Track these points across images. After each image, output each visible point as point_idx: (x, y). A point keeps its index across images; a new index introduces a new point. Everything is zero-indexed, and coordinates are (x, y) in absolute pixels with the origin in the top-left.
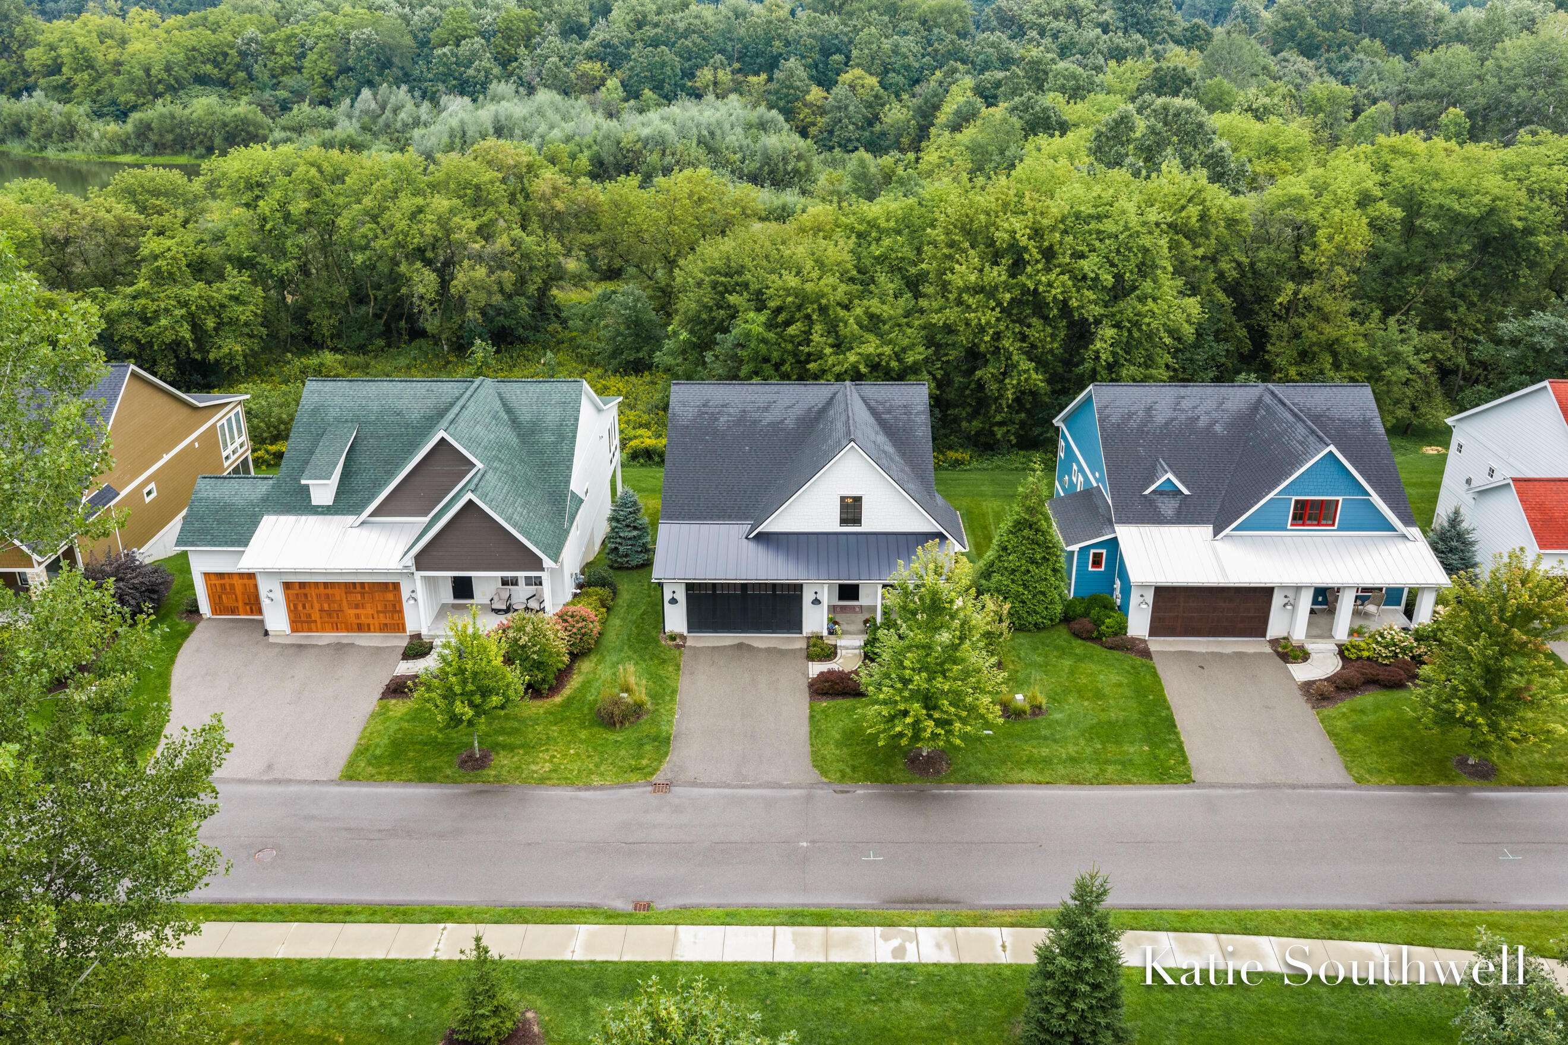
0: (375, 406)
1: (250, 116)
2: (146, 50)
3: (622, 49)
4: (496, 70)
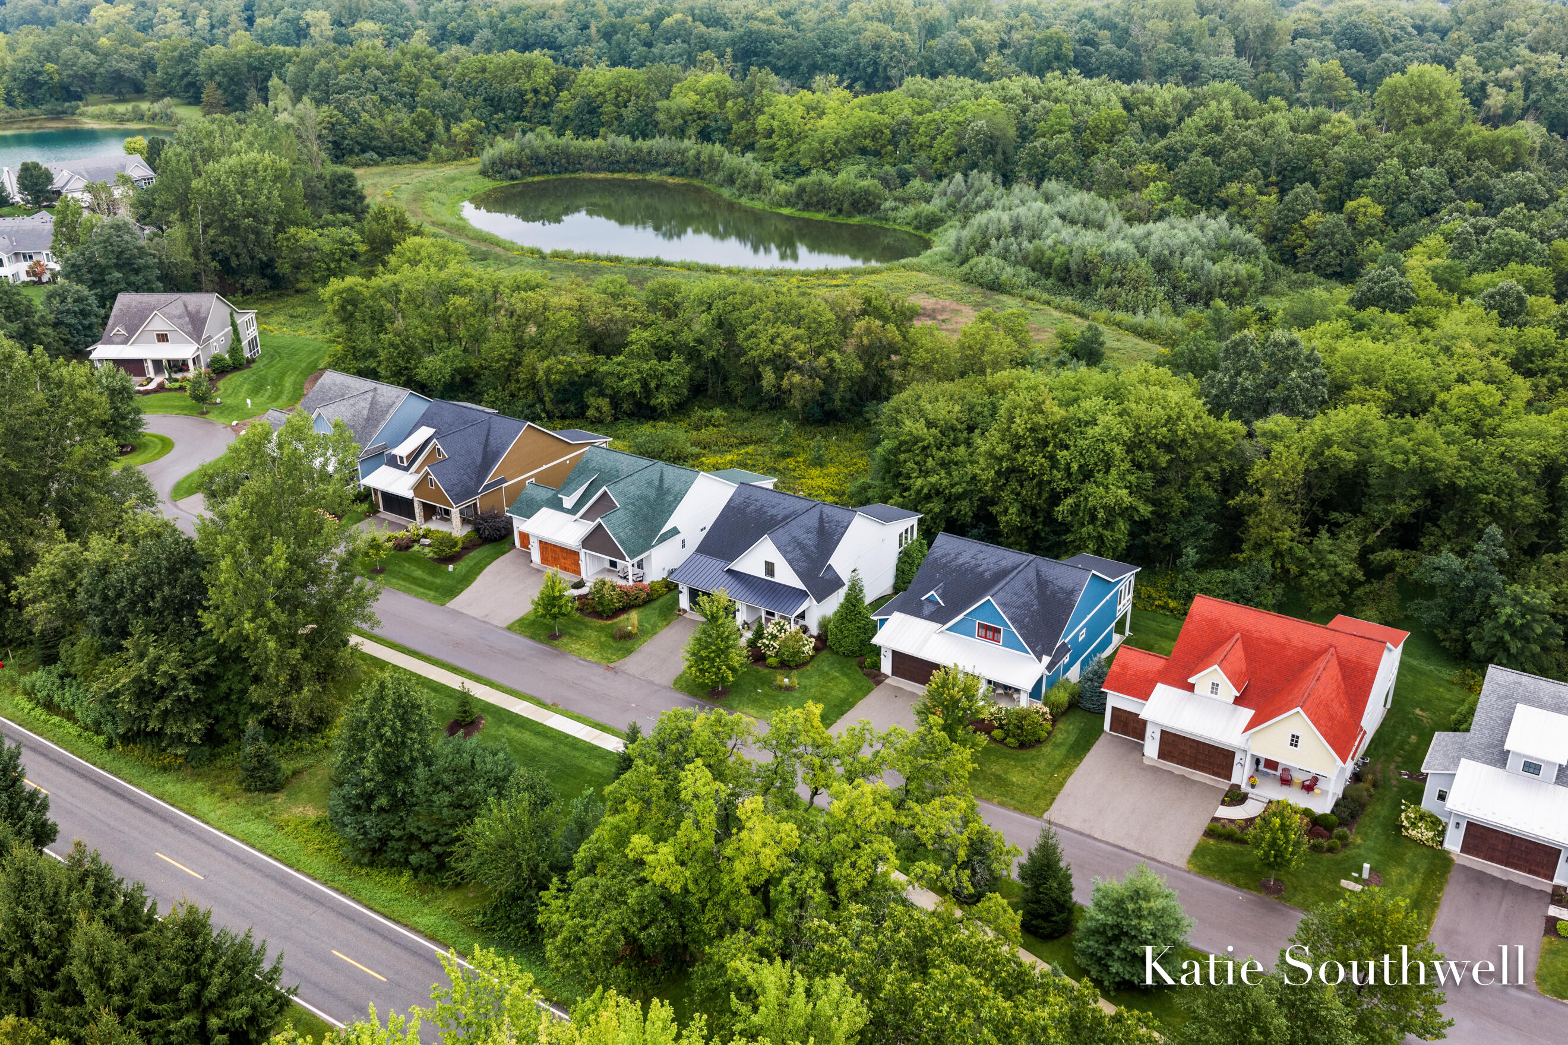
0: (610, 465)
1: (872, 188)
2: (829, 125)
3: (1182, 153)
4: (1073, 163)
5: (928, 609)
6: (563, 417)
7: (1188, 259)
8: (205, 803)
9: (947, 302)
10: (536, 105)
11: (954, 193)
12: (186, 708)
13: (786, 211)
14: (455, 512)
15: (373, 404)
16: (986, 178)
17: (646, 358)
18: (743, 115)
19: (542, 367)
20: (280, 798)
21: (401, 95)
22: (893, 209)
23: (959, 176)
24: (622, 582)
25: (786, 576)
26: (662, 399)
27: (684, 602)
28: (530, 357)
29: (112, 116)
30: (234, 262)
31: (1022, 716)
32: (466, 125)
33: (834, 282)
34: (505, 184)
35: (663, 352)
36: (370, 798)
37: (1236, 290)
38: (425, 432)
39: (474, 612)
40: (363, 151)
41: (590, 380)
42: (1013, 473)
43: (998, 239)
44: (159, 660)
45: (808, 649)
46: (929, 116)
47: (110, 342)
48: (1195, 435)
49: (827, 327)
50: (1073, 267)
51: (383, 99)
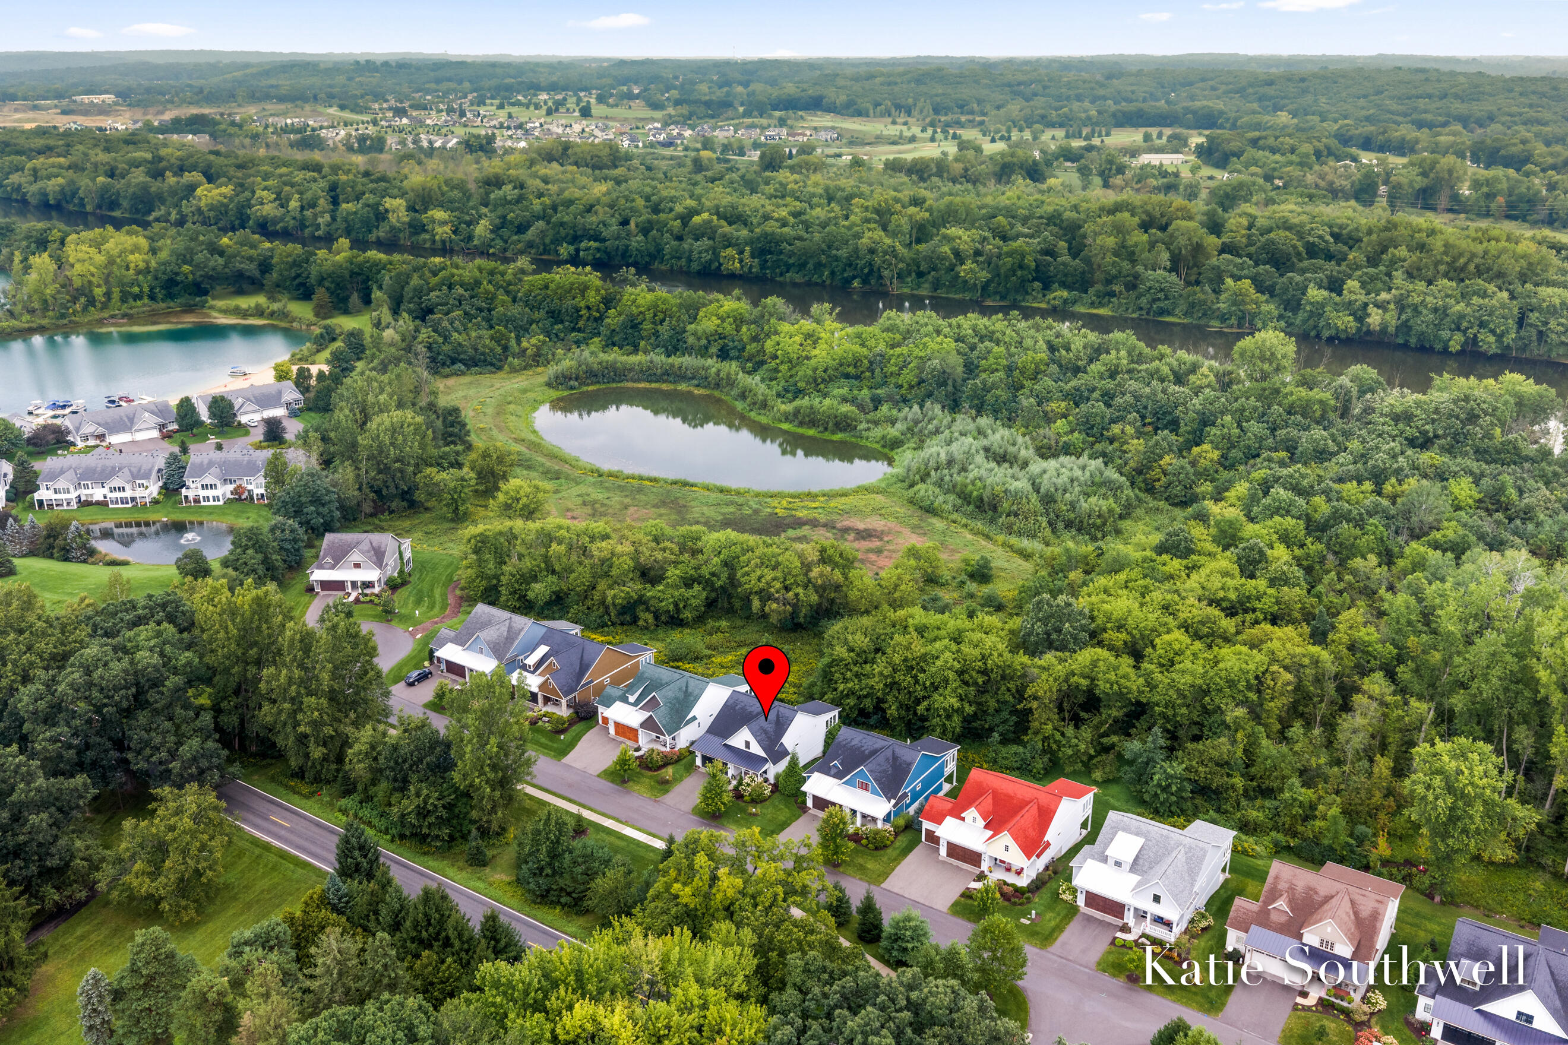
0: (656, 676)
1: (850, 412)
2: (820, 355)
3: (1086, 394)
4: (1004, 398)
5: (833, 771)
6: (622, 624)
7: (1068, 495)
8: (451, 872)
9: (892, 523)
10: (588, 319)
11: (913, 420)
12: (442, 822)
13: (785, 426)
14: (564, 702)
15: (510, 628)
16: (937, 408)
17: (677, 587)
18: (755, 339)
19: (610, 593)
20: (487, 870)
21: (480, 310)
22: (868, 429)
23: (916, 407)
24: (663, 749)
25: (756, 749)
26: (687, 615)
27: (699, 762)
28: (602, 585)
29: (237, 311)
30: (384, 492)
31: (877, 832)
32: (534, 341)
33: (814, 505)
34: (566, 393)
35: (688, 582)
36: (542, 869)
37: (1099, 521)
38: (543, 650)
39: (578, 765)
40: (453, 363)
41: (641, 601)
42: (893, 685)
43: (936, 469)
44: (428, 796)
45: (767, 792)
46: (898, 350)
47: (321, 567)
48: (998, 667)
49: (795, 572)
50: (986, 499)
51: (466, 313)
